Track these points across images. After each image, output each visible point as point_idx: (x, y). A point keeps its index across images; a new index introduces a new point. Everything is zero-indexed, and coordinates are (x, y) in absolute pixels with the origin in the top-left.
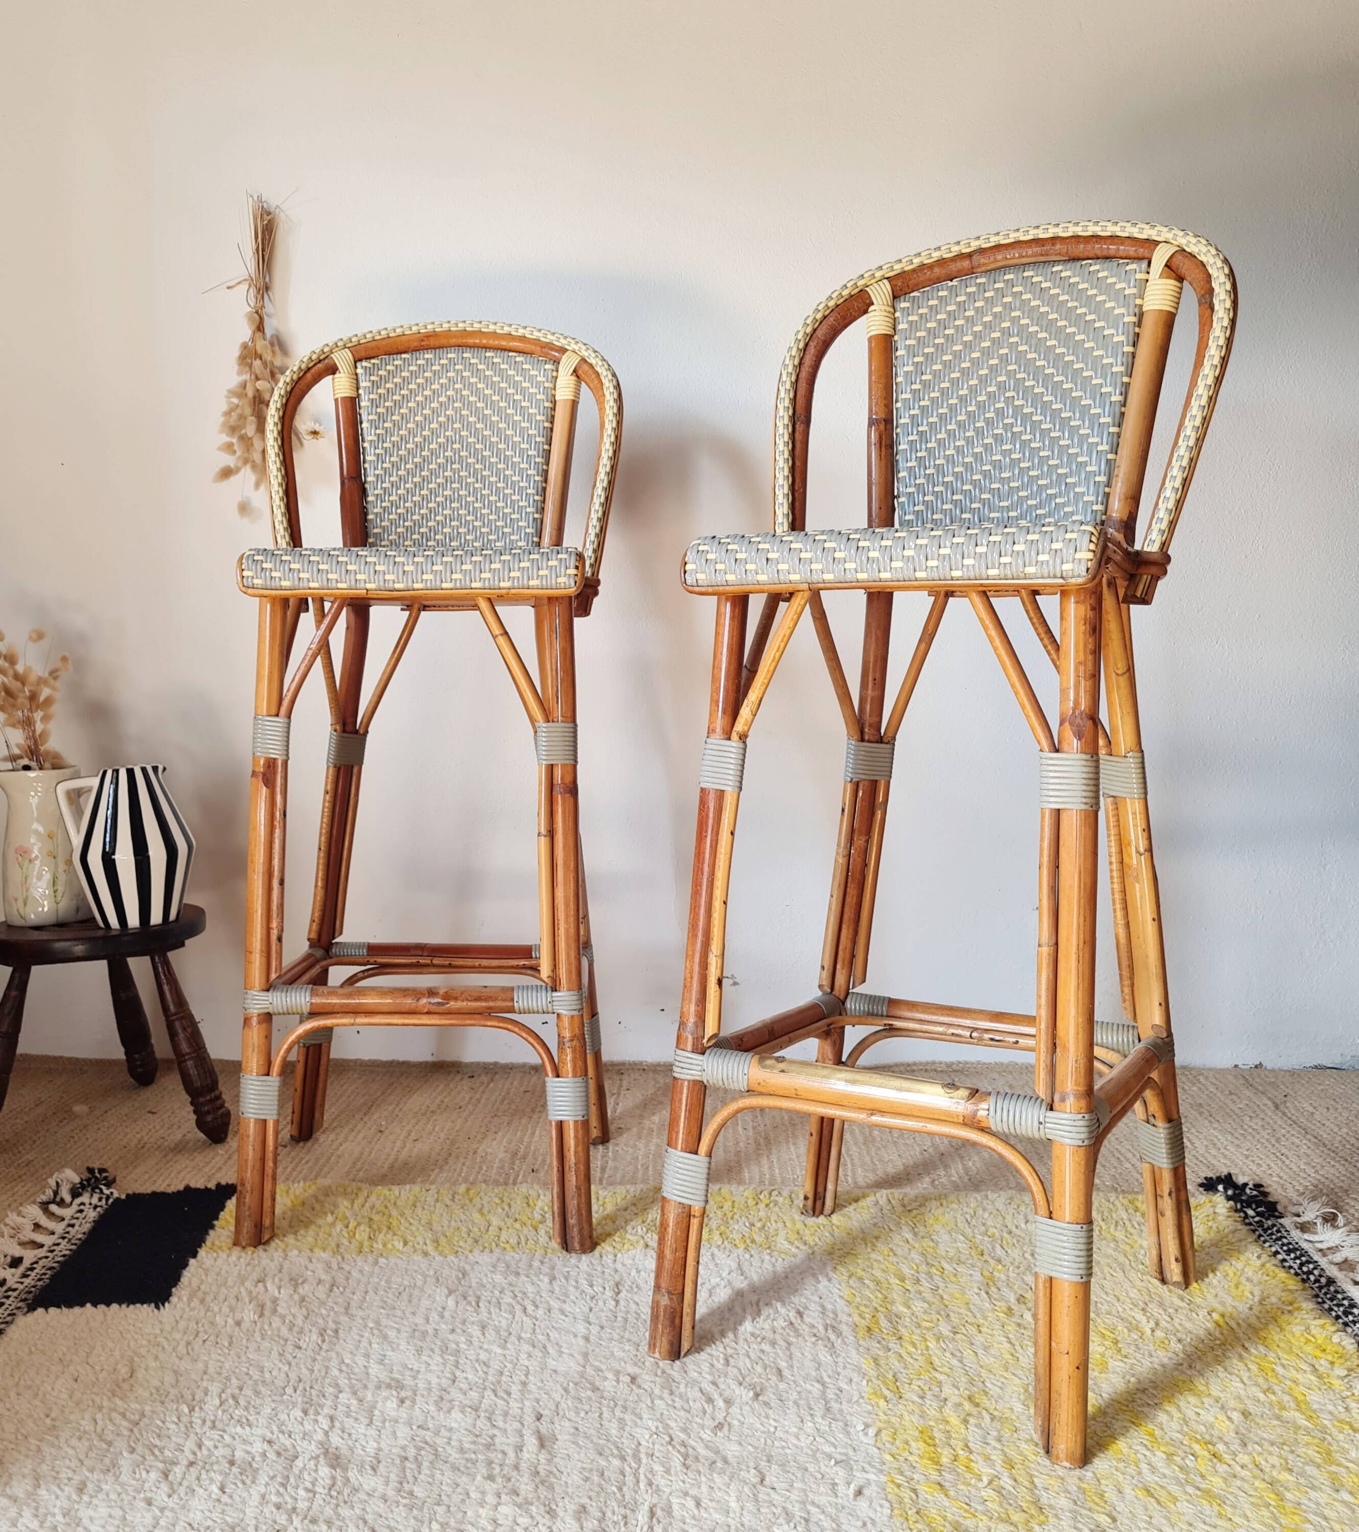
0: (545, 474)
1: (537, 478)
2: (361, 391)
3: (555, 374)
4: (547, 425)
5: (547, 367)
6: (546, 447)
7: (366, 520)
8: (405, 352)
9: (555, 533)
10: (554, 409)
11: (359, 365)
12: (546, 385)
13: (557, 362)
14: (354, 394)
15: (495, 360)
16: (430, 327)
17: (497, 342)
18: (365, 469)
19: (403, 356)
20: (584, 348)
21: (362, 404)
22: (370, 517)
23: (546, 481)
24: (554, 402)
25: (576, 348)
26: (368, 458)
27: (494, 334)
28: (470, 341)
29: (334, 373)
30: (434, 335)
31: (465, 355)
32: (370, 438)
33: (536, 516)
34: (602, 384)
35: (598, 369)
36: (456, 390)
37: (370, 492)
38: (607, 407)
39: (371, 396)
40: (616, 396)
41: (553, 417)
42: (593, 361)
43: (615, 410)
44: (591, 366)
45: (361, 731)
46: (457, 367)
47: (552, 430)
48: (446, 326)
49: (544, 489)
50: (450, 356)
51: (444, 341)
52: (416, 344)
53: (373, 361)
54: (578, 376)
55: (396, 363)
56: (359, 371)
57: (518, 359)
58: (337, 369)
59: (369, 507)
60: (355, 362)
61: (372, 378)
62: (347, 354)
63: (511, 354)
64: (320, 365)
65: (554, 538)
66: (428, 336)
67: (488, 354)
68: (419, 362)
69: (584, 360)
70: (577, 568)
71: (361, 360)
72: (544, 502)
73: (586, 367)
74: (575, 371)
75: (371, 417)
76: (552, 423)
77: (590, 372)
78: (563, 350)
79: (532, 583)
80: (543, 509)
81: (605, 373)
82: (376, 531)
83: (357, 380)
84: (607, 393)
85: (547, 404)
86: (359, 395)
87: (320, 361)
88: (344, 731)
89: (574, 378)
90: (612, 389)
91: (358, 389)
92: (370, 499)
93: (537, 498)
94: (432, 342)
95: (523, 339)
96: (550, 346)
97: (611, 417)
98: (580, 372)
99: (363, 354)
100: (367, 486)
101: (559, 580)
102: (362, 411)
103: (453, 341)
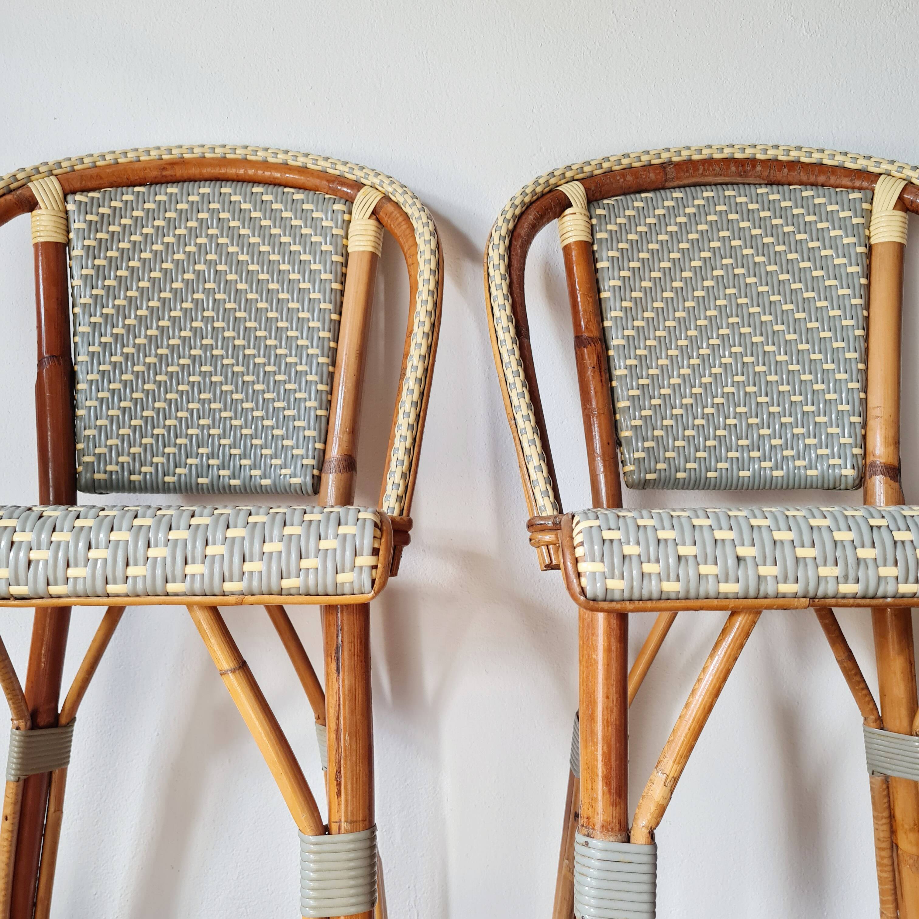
0: (333, 354)
1: (321, 360)
2: (71, 235)
3: (346, 217)
4: (336, 286)
5: (336, 207)
6: (334, 317)
7: (73, 416)
8: (140, 185)
9: (346, 437)
10: (345, 264)
11: (70, 198)
12: (335, 231)
13: (349, 201)
14: (60, 238)
15: (265, 198)
16: (176, 152)
17: (267, 174)
18: (75, 344)
19: (137, 189)
20: (387, 181)
21: (74, 253)
22: (80, 412)
23: (334, 363)
24: (346, 256)
25: (376, 181)
26: (80, 329)
27: (265, 164)
28: (232, 171)
29: (31, 210)
30: (182, 162)
31: (223, 190)
32: (83, 301)
33: (320, 412)
34: (413, 229)
35: (407, 209)
36: (211, 237)
37: (81, 376)
38: (421, 260)
39: (87, 242)
40: (433, 245)
41: (344, 275)
42: (399, 198)
43: (433, 266)
44: (397, 204)
45: (63, 720)
46: (212, 206)
47: (342, 293)
48: (198, 151)
49: (331, 375)
50: (202, 190)
51: (194, 171)
52: (155, 173)
53: (91, 194)
54: (378, 220)
55: (125, 198)
56: (70, 207)
57: (296, 197)
58: (37, 203)
59: (80, 397)
60: (65, 195)
61: (89, 217)
62: (54, 185)
63: (286, 190)
64: (9, 197)
65: (345, 445)
66: (172, 164)
67: (255, 190)
68: (158, 198)
69: (386, 198)
70: (375, 552)
71: (74, 193)
72: (331, 392)
73: (390, 208)
74: (374, 213)
75: (85, 272)
76: (343, 283)
77: (396, 213)
78: (358, 186)
79: (286, 583)
80: (330, 402)
81: (417, 214)
82: (87, 432)
83: (67, 219)
84: (420, 241)
85: (337, 258)
86: (68, 242)
87: (10, 191)
88: (34, 725)
89: (373, 222)
90: (427, 236)
91: (68, 232)
92: (80, 386)
93: (321, 387)
94: (179, 172)
95: (303, 170)
96: (341, 180)
97: (427, 275)
98: (382, 214)
99: (77, 185)
100: (77, 368)
101: (341, 578)
102: (73, 263)
103: (207, 171)
